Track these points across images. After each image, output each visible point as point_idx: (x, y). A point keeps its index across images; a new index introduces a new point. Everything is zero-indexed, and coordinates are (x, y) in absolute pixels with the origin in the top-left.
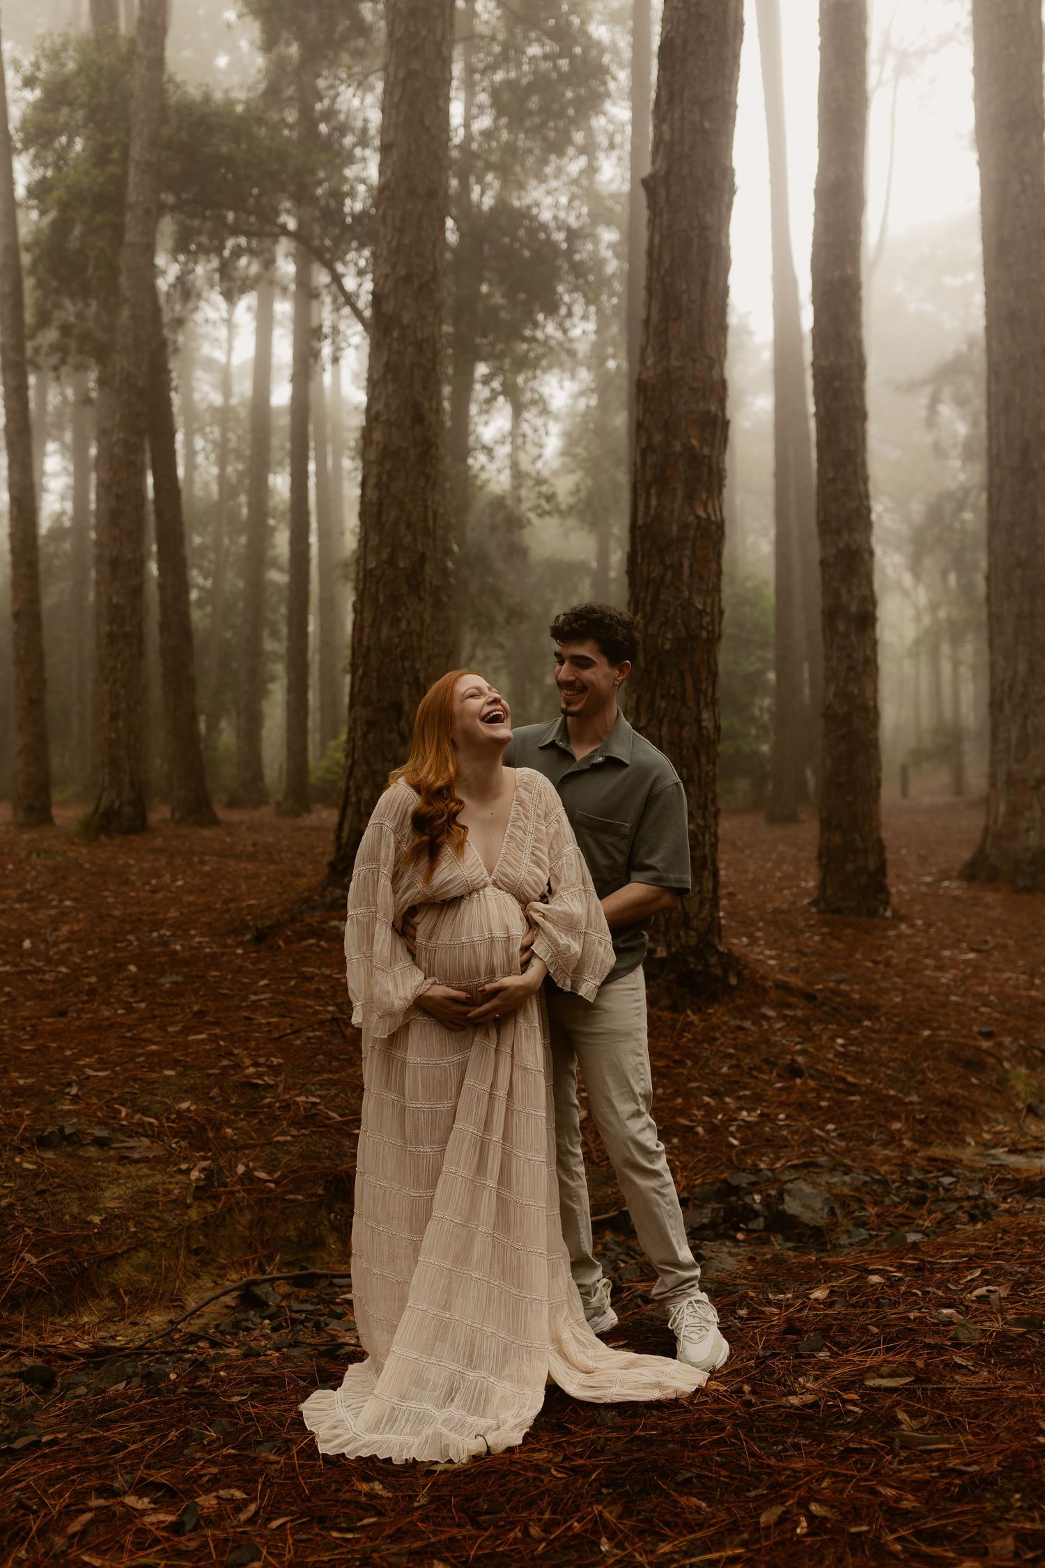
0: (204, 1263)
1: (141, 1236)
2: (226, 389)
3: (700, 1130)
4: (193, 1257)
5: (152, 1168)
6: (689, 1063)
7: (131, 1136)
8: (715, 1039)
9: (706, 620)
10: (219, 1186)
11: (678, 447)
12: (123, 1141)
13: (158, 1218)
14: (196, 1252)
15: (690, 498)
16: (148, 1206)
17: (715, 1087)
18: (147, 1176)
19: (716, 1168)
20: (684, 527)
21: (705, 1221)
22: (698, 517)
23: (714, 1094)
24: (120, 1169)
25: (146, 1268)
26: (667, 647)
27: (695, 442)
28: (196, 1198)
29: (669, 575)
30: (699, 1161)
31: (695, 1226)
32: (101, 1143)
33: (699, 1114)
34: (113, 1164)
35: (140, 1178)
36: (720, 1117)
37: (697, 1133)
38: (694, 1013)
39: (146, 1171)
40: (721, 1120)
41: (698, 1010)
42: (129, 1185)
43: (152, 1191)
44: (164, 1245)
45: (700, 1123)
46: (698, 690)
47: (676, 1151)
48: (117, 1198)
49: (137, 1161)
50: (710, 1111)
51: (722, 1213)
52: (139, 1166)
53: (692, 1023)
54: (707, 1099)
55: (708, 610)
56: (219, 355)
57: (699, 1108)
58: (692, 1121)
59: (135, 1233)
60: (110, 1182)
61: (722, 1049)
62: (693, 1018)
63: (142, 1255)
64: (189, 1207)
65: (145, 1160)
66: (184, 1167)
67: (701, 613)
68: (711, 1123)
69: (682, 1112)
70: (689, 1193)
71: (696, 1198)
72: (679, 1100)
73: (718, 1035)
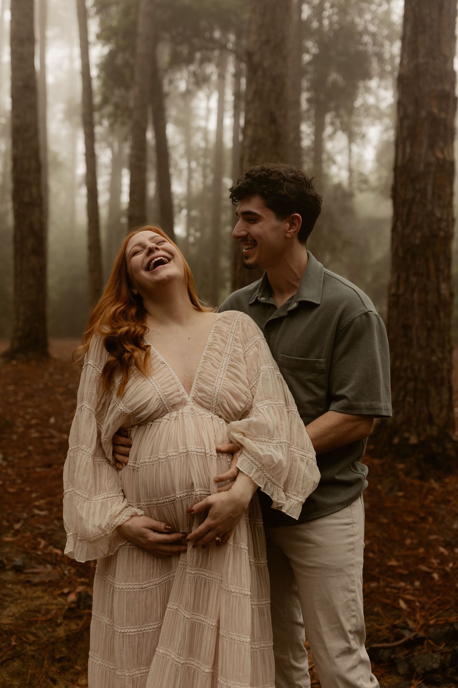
0: (63, 670)
1: (18, 649)
2: (206, 139)
3: (436, 576)
4: (56, 664)
5: (45, 591)
6: (430, 519)
7: (40, 564)
8: (449, 501)
9: (443, 224)
10: (84, 609)
11: (423, 114)
12: (34, 568)
13: (34, 634)
14: (60, 660)
15: (432, 146)
16: (30, 623)
17: (448, 539)
18: (38, 598)
19: (447, 610)
20: (428, 165)
21: (435, 666)
22: (437, 159)
23: (447, 545)
24: (24, 591)
25: (17, 674)
26: (417, 241)
27: (435, 110)
28: (65, 617)
29: (418, 196)
30: (434, 603)
31: (428, 669)
32: (18, 570)
33: (435, 562)
34: (19, 587)
35: (32, 599)
36: (451, 565)
37: (433, 579)
38: (436, 481)
39: (39, 593)
40: (452, 568)
41: (438, 479)
42: (24, 605)
43: (37, 611)
44: (33, 657)
45: (436, 570)
46: (438, 270)
47: (417, 592)
48: (12, 616)
49: (36, 585)
50: (444, 560)
51: (449, 657)
52: (35, 588)
53: (433, 489)
54: (442, 549)
55: (445, 217)
56: (202, 123)
57: (436, 558)
58: (430, 568)
59: (15, 646)
60: (12, 602)
61: (454, 509)
62: (435, 485)
63: (16, 664)
64: (59, 625)
65: (42, 583)
66: (66, 590)
67: (440, 220)
68: (444, 570)
69: (423, 560)
70: (426, 632)
71: (430, 638)
72: (422, 550)
73: (452, 498)
